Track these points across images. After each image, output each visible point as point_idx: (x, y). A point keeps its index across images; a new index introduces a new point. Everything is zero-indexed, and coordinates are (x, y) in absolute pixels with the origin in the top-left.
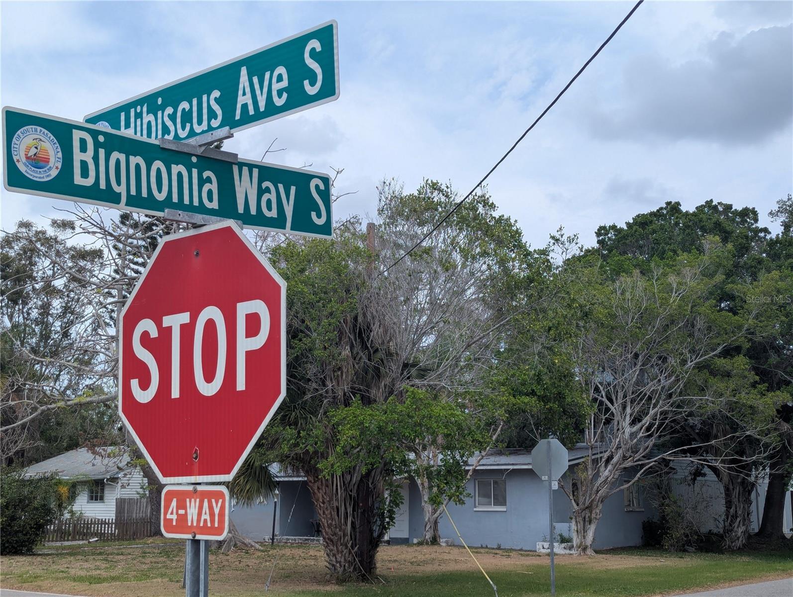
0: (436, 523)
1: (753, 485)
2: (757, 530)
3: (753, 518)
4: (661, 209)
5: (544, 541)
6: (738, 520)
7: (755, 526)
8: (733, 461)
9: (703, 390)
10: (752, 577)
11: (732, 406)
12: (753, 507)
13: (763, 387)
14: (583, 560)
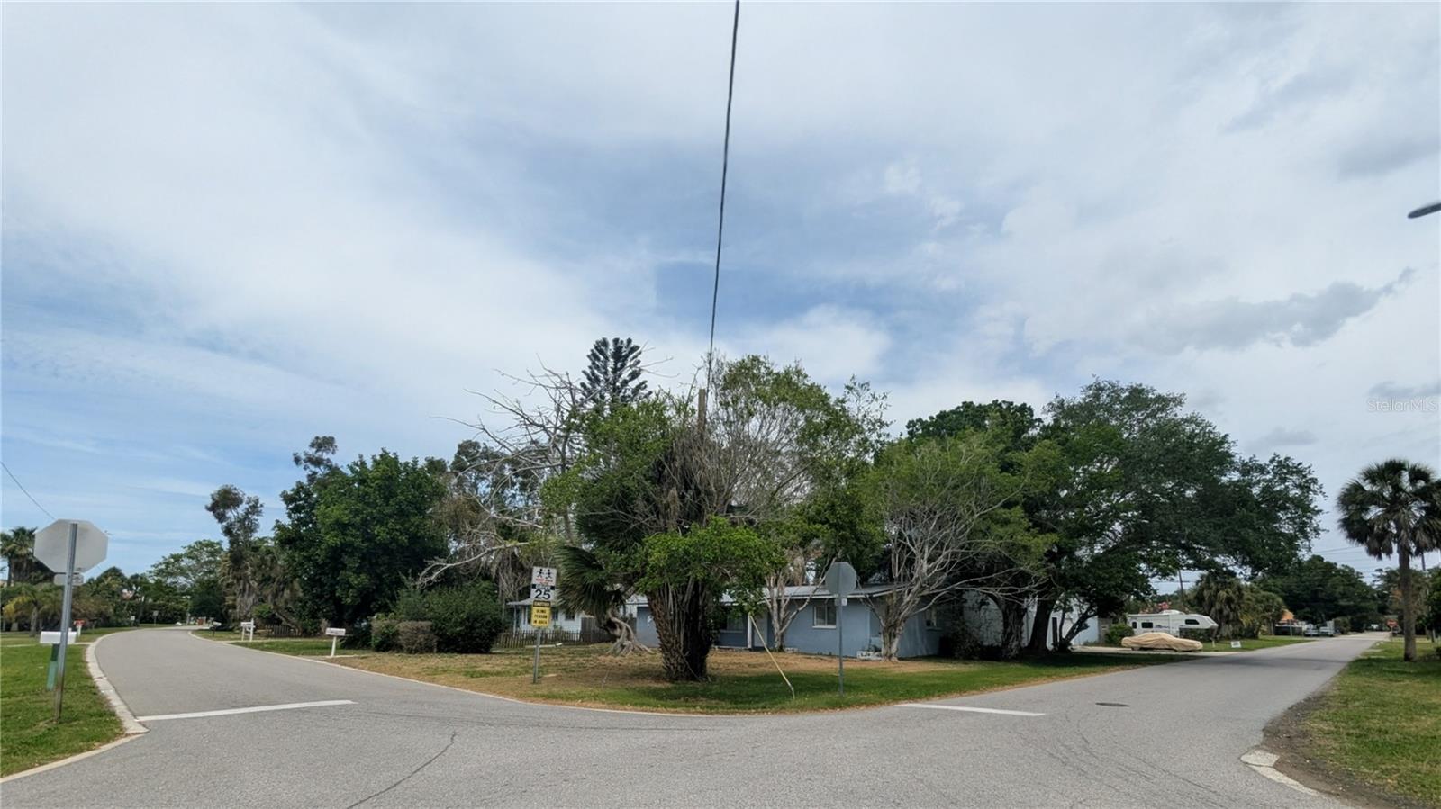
0: (782, 636)
1: (1026, 610)
2: (1026, 645)
3: (1024, 635)
4: (959, 407)
5: (863, 650)
6: (1013, 636)
7: (1025, 642)
8: (1010, 591)
9: (986, 535)
10: (1022, 682)
11: (1010, 547)
12: (1024, 627)
13: (1035, 531)
14: (888, 665)
